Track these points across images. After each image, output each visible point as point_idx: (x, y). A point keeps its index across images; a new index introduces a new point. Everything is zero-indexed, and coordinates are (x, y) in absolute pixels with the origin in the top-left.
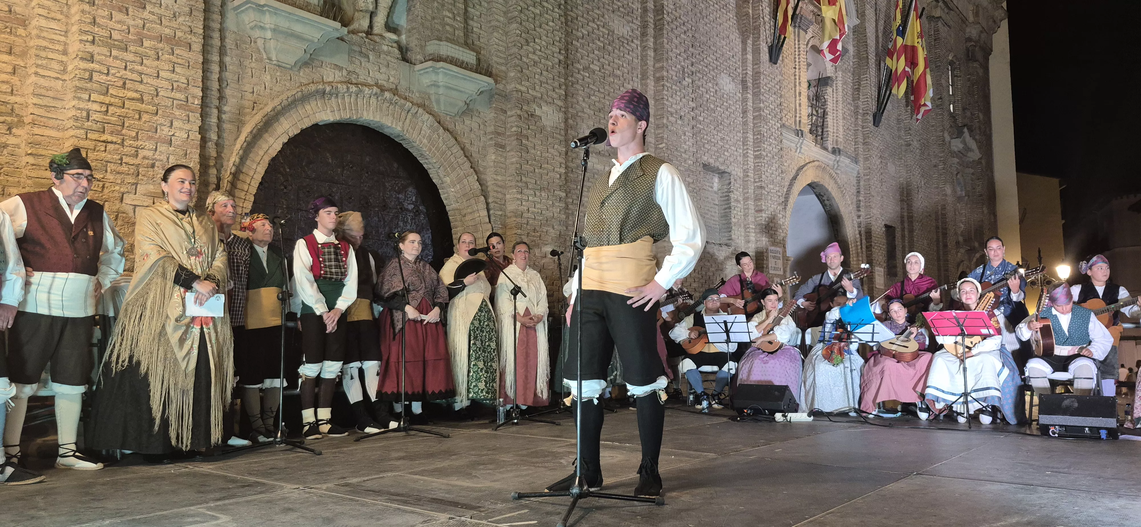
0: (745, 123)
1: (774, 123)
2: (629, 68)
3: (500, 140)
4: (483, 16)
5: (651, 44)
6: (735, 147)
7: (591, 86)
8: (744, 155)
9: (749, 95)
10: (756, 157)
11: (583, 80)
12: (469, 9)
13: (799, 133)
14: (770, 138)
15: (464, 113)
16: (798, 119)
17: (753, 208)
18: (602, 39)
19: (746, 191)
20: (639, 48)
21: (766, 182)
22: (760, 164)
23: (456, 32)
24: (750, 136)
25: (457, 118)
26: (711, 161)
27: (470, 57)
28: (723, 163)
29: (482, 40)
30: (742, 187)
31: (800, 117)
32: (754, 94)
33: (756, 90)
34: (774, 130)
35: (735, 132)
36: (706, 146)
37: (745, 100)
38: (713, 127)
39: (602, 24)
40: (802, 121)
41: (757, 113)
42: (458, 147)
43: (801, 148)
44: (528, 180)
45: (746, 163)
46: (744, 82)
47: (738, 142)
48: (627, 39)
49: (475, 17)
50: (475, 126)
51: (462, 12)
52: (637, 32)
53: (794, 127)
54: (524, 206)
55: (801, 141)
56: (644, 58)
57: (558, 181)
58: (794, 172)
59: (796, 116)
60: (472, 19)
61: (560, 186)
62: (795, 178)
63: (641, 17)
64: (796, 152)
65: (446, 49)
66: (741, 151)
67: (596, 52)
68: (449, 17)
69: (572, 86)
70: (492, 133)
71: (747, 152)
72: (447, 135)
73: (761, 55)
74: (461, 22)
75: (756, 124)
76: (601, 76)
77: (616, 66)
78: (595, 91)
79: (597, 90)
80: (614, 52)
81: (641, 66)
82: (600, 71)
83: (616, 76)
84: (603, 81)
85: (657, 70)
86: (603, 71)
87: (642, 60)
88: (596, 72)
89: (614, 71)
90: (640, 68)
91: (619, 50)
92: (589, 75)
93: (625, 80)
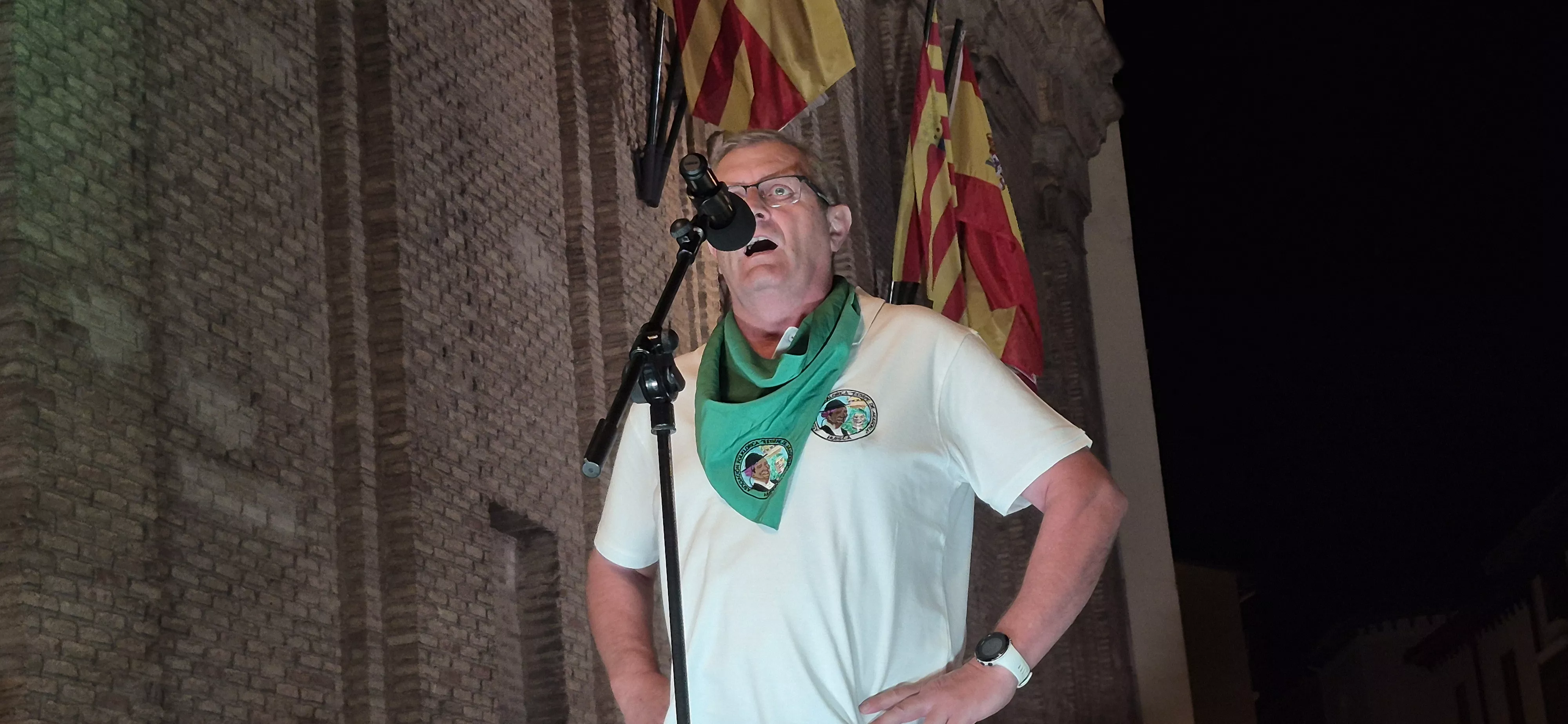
5: (351, 119)
6: (561, 450)
7: (199, 239)
9: (588, 294)
18: (221, 92)
26: (509, 493)
32: (603, 293)
33: (608, 280)
35: (559, 407)
37: (578, 309)
39: (219, 44)
46: (574, 254)
47: (569, 438)
48: (285, 99)
52: (309, 79)
63: (318, 35)
67: (208, 132)
73: (619, 174)
76: (224, 210)
77: (260, 181)
78: (209, 255)
79: (215, 252)
80: (252, 136)
81: (324, 184)
82: (218, 192)
83: (262, 213)
84: (229, 224)
85: (370, 201)
86: (227, 192)
87: (325, 166)
88: (212, 196)
89: (255, 196)
90: (320, 189)
91: (267, 132)
92: (193, 201)
93: (285, 224)
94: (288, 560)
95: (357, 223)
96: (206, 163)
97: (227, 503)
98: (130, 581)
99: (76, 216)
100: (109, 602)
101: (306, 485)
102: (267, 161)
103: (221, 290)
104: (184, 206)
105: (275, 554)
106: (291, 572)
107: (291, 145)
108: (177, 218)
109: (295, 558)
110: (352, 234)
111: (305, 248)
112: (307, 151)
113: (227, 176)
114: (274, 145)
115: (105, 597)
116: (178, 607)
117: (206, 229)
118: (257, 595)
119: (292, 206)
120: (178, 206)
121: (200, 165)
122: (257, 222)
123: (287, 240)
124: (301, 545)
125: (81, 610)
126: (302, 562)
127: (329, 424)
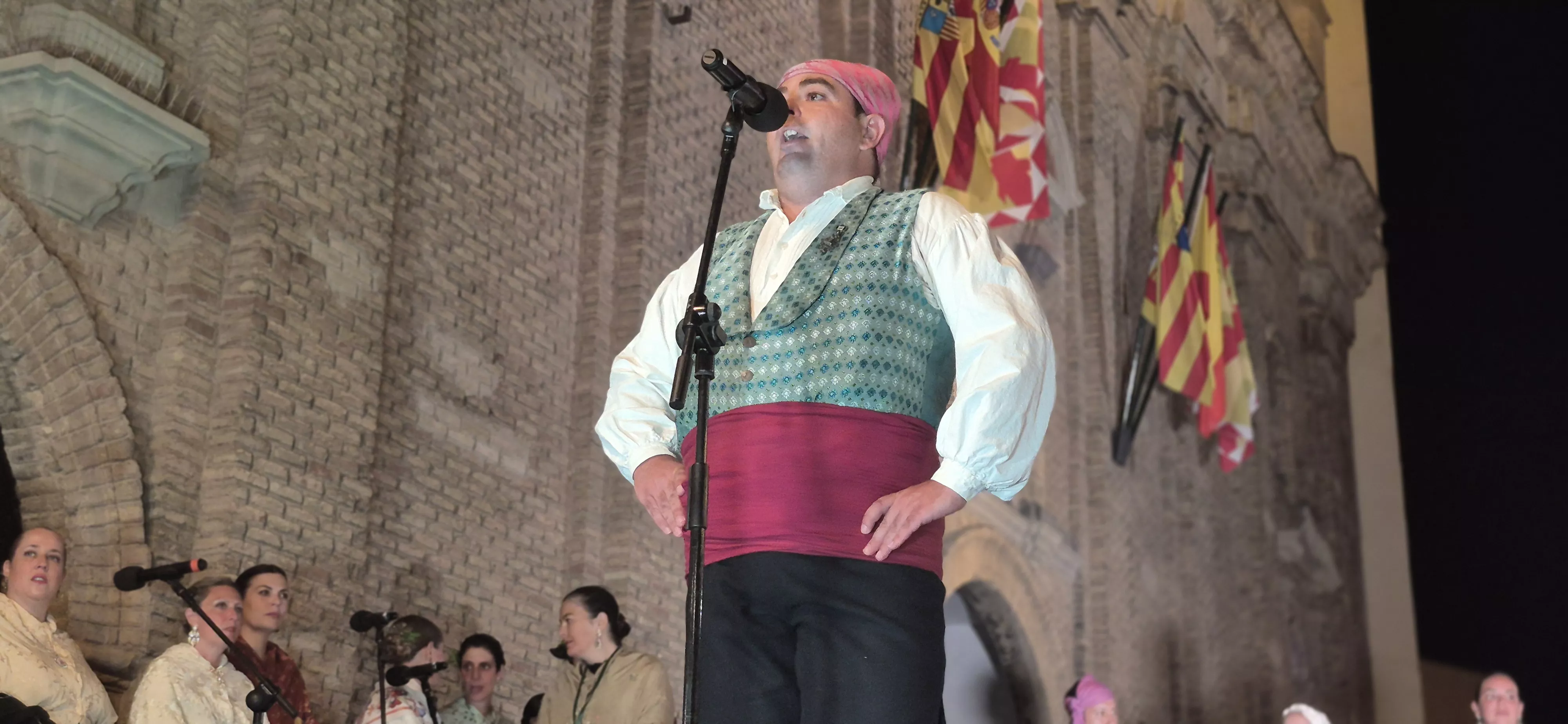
2: (555, 195)
3: (202, 312)
5: (612, 146)
15: (106, 218)
18: (491, 107)
20: (582, 150)
25: (87, 230)
27: (146, 67)
39: (495, 69)
42: (81, 306)
44: (273, 433)
48: (554, 123)
50: (133, 262)
52: (579, 110)
56: (593, 179)
63: (591, 74)
65: (84, 31)
67: (476, 137)
69: (410, 209)
70: (183, 288)
72: (53, 269)
76: (485, 201)
77: (522, 183)
78: (465, 235)
79: (471, 233)
80: (519, 147)
81: (583, 197)
82: (481, 186)
83: (522, 210)
84: (487, 213)
85: (624, 214)
86: (488, 187)
87: (587, 181)
88: (472, 188)
89: (515, 195)
90: (580, 200)
91: (533, 144)
92: (454, 190)
93: (542, 223)
94: (517, 495)
95: (610, 229)
96: (472, 161)
97: (462, 439)
98: (342, 477)
99: (324, 172)
100: (319, 490)
101: (539, 437)
102: (531, 169)
103: (474, 265)
104: (444, 191)
105: (504, 488)
106: (519, 506)
107: (555, 160)
108: (437, 199)
109: (524, 495)
110: (602, 237)
111: (561, 245)
112: (571, 167)
113: (490, 176)
114: (539, 157)
115: (316, 486)
116: (403, 516)
117: (464, 214)
118: (483, 519)
119: (551, 209)
120: (440, 191)
121: (465, 161)
122: (515, 217)
123: (543, 235)
124: (531, 485)
125: (289, 492)
126: (529, 499)
127: (569, 390)
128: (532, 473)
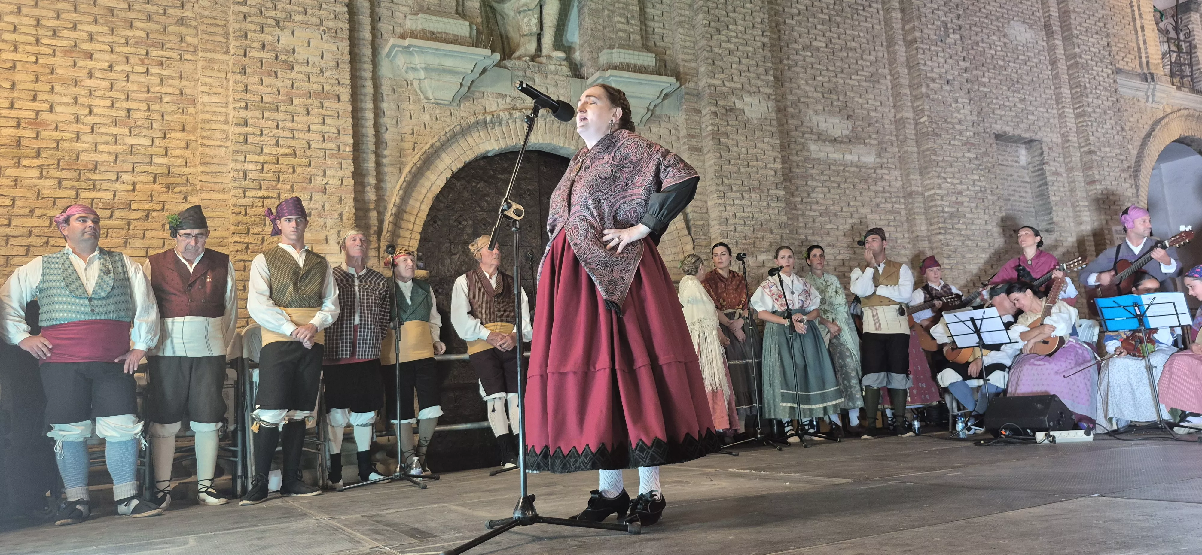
0: (1056, 77)
1: (1100, 69)
2: (869, 37)
3: (695, 143)
4: (665, 14)
5: (896, 5)
7: (816, 66)
8: (1060, 115)
9: (1057, 42)
10: (1078, 116)
11: (804, 60)
12: (648, 10)
13: (1148, 77)
14: (1096, 89)
15: (649, 120)
16: (1144, 60)
17: (1082, 179)
19: (1069, 159)
20: (881, 12)
21: (1097, 144)
22: (1085, 124)
23: (631, 36)
24: (1066, 91)
25: (642, 127)
26: (1008, 129)
27: (648, 60)
28: (1027, 130)
29: (666, 40)
30: (1061, 156)
31: (1147, 57)
32: (1065, 39)
33: (1067, 34)
34: (1101, 79)
35: (1041, 90)
36: (998, 112)
37: (1051, 48)
38: (1005, 88)
40: (1152, 61)
41: (1072, 62)
43: (1154, 95)
44: (732, 182)
45: (1064, 125)
46: (1047, 27)
47: (1049, 101)
49: (656, 18)
50: (664, 132)
51: (636, 15)
53: (1139, 71)
54: (729, 211)
55: (1152, 87)
56: (888, 23)
57: (773, 179)
58: (1147, 128)
59: (1140, 57)
60: (653, 20)
61: (777, 184)
62: (1149, 135)
64: (1147, 101)
65: (618, 56)
66: (1055, 111)
67: (819, 27)
68: (622, 23)
69: (789, 69)
70: (685, 137)
71: (1064, 112)
74: (636, 26)
75: (1073, 74)
76: (829, 53)
77: (850, 38)
78: (821, 71)
79: (825, 69)
80: (845, 23)
81: (885, 32)
82: (826, 47)
83: (851, 49)
86: (831, 46)
88: (822, 49)
91: (852, 19)
92: (812, 53)
94: (871, 171)
95: (901, 42)
96: (819, 38)
98: (768, 190)
99: (735, 72)
100: (758, 198)
101: (879, 144)
102: (853, 30)
103: (829, 81)
104: (807, 56)
105: (863, 170)
106: (873, 175)
107: (866, 21)
109: (875, 170)
110: (897, 47)
112: (876, 21)
118: (854, 186)
120: (804, 57)
121: (816, 39)
124: (878, 165)
125: (744, 202)
126: (879, 171)
127: (893, 119)
128: (878, 160)
